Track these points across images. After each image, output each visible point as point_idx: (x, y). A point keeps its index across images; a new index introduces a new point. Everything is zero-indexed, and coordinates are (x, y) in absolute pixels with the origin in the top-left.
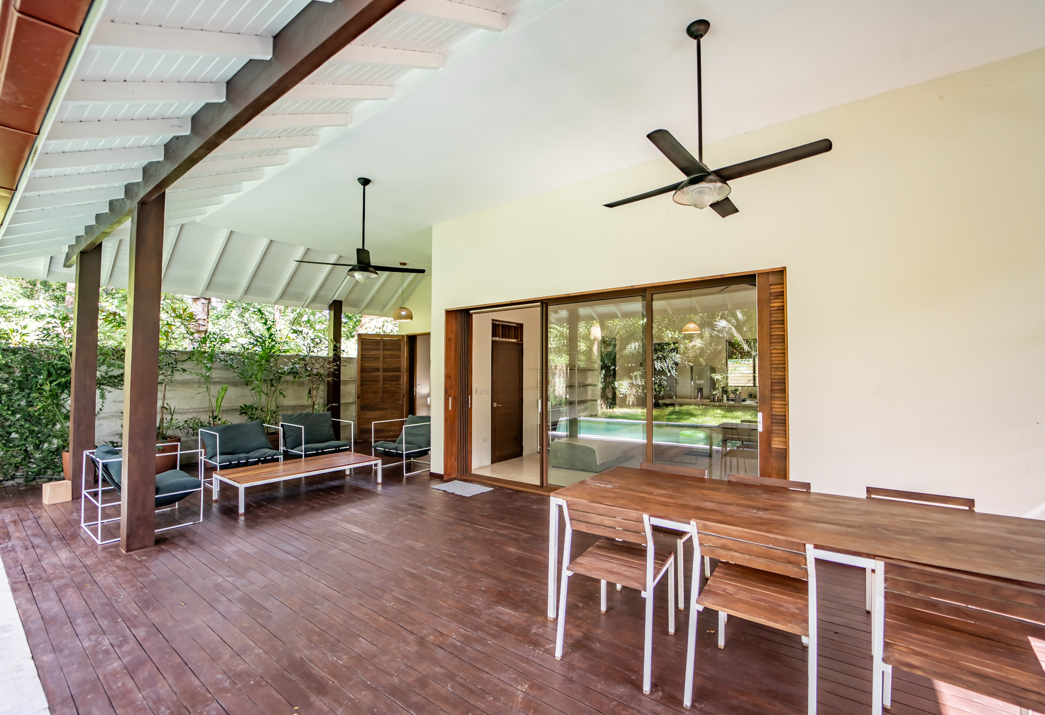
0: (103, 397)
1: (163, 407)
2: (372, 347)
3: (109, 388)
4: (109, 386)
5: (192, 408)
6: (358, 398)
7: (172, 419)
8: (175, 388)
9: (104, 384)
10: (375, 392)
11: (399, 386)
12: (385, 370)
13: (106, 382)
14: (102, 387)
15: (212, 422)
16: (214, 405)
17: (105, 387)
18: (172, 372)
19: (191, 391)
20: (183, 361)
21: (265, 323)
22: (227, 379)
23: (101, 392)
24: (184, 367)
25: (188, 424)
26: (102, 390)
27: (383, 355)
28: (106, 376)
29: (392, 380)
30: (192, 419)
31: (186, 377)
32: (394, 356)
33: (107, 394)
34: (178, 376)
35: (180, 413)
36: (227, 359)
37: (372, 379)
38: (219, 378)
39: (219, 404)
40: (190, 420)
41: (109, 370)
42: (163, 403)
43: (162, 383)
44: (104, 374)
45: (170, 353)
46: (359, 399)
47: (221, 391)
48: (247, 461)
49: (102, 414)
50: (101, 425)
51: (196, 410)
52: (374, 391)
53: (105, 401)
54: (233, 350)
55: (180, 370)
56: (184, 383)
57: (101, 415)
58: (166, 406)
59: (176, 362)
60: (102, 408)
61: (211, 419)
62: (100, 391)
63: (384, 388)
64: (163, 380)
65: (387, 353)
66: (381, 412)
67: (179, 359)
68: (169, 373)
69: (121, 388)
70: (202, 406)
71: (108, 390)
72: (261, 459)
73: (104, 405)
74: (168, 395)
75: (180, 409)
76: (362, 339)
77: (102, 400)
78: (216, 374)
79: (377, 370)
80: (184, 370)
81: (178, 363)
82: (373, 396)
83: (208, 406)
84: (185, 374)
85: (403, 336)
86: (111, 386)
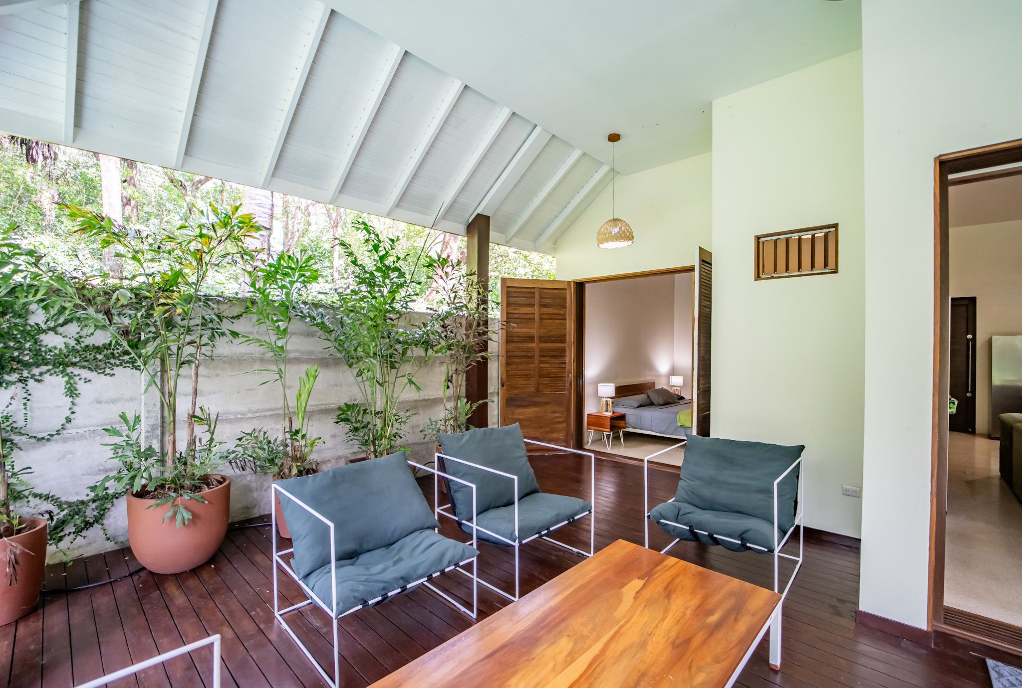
0: (72, 392)
1: (193, 416)
2: (523, 300)
3: (85, 373)
4: (84, 367)
5: (250, 411)
6: (503, 385)
7: (211, 440)
8: (219, 372)
9: (74, 364)
10: (527, 377)
11: (563, 366)
12: (542, 339)
13: (78, 359)
14: (70, 370)
15: (289, 441)
16: (292, 403)
17: (76, 371)
18: (213, 337)
19: (250, 379)
20: (233, 318)
21: (376, 248)
22: (311, 352)
23: (68, 382)
24: (235, 328)
25: (245, 449)
26: (71, 378)
27: (541, 314)
28: (78, 347)
29: (552, 357)
30: (250, 434)
31: (238, 348)
32: (555, 317)
33: (81, 386)
34: (224, 347)
35: (229, 421)
36: (314, 314)
37: (522, 354)
38: (298, 351)
39: (304, 405)
40: (248, 437)
41: (83, 333)
42: (194, 405)
43: (189, 362)
44: (72, 343)
45: (207, 299)
46: (505, 388)
47: (306, 378)
48: (404, 589)
49: (73, 428)
50: (71, 452)
51: (257, 415)
52: (526, 375)
53: (77, 401)
54: (321, 297)
55: (227, 332)
56: (237, 362)
57: (70, 431)
58: (198, 413)
59: (219, 317)
60: (72, 416)
61: (288, 436)
62: (66, 378)
63: (541, 369)
64: (191, 355)
65: (546, 310)
66: (536, 409)
67: (225, 314)
68: (205, 340)
69: (112, 372)
70: (268, 406)
71: (83, 376)
72: (434, 575)
73: (75, 409)
74: (203, 385)
75: (229, 413)
76: (508, 287)
77: (71, 399)
78: (295, 345)
79: (531, 339)
80: (235, 334)
81: (224, 320)
82: (524, 382)
83: (283, 405)
84: (237, 341)
85: (569, 283)
86: (90, 369)
